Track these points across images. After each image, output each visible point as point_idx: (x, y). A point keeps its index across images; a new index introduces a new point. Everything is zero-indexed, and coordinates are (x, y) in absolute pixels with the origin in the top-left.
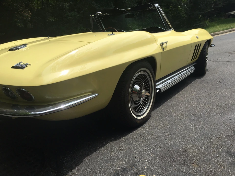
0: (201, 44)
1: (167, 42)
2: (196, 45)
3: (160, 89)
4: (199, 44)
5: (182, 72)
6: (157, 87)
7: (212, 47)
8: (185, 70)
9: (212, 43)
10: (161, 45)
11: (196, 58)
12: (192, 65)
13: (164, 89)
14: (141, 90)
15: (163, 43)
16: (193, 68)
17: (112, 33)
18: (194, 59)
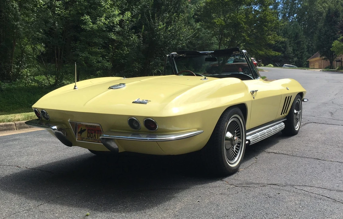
0: (291, 96)
1: (257, 91)
2: (286, 97)
3: (249, 140)
4: (289, 97)
5: (271, 127)
6: (247, 138)
7: (304, 101)
8: (274, 125)
9: (304, 97)
10: (252, 93)
11: (286, 113)
12: (282, 121)
13: (253, 142)
14: (234, 137)
15: (254, 91)
16: (283, 124)
17: (205, 78)
18: (284, 114)
